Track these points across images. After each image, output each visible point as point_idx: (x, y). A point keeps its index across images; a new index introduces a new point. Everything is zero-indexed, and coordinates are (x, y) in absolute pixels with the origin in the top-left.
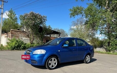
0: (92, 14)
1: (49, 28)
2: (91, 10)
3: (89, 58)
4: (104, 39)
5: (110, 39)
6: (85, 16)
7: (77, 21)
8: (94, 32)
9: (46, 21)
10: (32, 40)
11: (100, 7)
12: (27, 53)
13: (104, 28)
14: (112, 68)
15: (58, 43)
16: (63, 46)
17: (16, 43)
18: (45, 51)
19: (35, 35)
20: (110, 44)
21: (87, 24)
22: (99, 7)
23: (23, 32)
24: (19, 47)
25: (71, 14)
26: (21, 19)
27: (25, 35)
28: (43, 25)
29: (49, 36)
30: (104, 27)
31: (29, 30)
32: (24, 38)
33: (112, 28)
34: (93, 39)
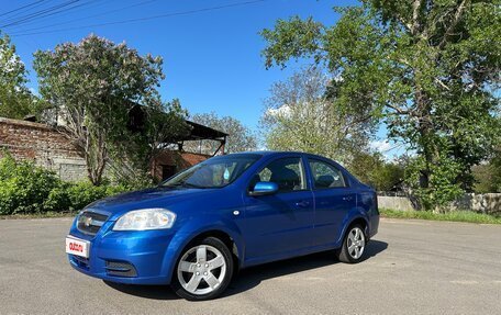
0: (356, 51)
1: (177, 114)
2: (353, 34)
3: (360, 238)
4: (404, 157)
5: (429, 158)
6: (327, 63)
7: (295, 85)
8: (362, 129)
9: (159, 78)
10: (97, 165)
11: (388, 23)
12: (82, 226)
13: (407, 113)
14: (460, 276)
15: (227, 175)
16: (252, 189)
17: (22, 184)
18: (173, 216)
19: (110, 146)
20: (431, 177)
21: (337, 95)
22: (384, 24)
23: (55, 131)
24: (40, 201)
25: (271, 51)
26: (41, 71)
27: (65, 145)
28: (147, 100)
29: (173, 147)
30: (404, 109)
31: (82, 120)
32: (59, 160)
33: (439, 112)
34: (360, 158)
